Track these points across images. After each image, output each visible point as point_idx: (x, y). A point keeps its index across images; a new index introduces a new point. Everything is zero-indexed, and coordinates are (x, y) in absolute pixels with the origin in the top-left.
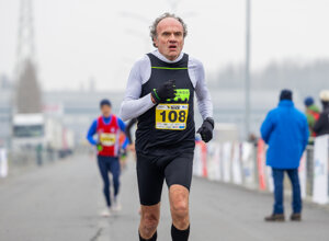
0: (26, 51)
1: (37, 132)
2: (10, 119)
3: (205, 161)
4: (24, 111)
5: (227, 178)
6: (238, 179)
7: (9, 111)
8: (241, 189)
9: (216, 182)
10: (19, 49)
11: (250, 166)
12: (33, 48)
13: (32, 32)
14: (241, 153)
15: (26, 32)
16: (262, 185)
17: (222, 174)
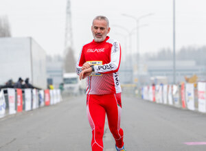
0: (69, 44)
1: (75, 82)
2: (62, 75)
3: (154, 94)
4: (68, 72)
5: (165, 102)
6: (171, 103)
7: (62, 71)
8: (173, 108)
9: (160, 104)
10: (66, 43)
11: (178, 96)
12: (72, 43)
13: (72, 36)
14: (172, 90)
15: (69, 35)
16: (184, 105)
17: (163, 101)
